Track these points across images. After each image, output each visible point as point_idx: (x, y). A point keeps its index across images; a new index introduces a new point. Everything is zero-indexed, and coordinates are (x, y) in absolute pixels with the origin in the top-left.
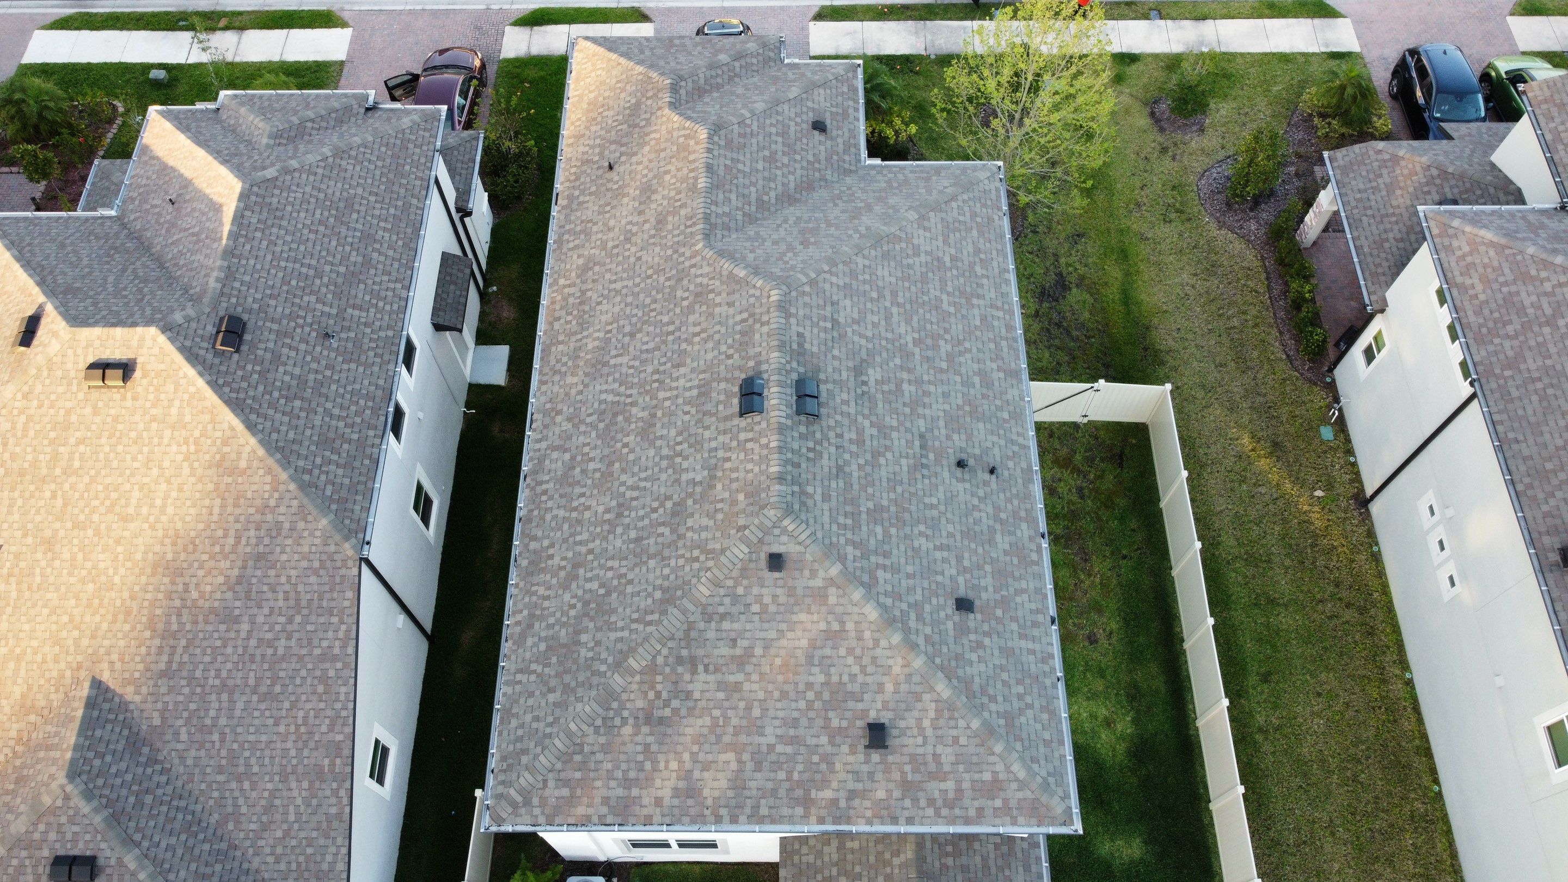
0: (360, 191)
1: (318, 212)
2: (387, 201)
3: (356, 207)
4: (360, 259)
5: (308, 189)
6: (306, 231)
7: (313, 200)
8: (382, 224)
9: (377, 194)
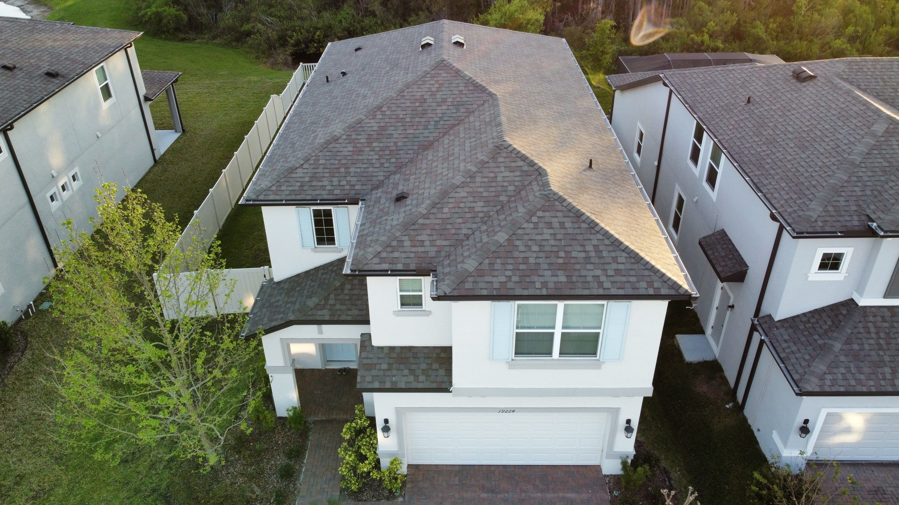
0: (803, 156)
1: (819, 133)
2: (778, 163)
3: (796, 149)
4: (765, 133)
5: (840, 136)
6: (815, 123)
7: (829, 135)
8: (768, 152)
9: (789, 161)
